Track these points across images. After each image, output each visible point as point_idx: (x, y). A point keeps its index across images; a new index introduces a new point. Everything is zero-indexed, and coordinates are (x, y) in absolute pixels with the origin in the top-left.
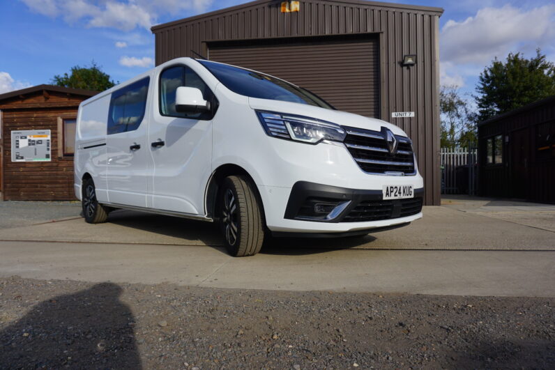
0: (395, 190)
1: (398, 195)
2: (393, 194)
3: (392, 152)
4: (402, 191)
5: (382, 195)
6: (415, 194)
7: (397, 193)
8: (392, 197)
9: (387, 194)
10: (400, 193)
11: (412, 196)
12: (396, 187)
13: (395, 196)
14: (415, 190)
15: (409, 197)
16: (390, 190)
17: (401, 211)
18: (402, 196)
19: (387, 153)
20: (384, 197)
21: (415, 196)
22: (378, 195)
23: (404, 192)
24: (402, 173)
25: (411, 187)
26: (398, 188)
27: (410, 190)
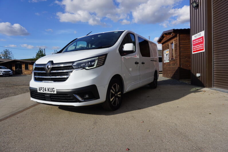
0: (43, 89)
2: (42, 90)
4: (47, 90)
5: (37, 90)
6: (57, 92)
7: (44, 90)
8: (42, 92)
9: (39, 90)
10: (46, 90)
11: (55, 93)
12: (43, 88)
13: (43, 91)
15: (52, 93)
16: (40, 89)
17: (51, 99)
18: (47, 92)
19: (45, 73)
20: (38, 91)
21: (58, 93)
22: (35, 90)
23: (48, 90)
24: (52, 82)
25: (54, 88)
26: (45, 88)
27: (54, 90)
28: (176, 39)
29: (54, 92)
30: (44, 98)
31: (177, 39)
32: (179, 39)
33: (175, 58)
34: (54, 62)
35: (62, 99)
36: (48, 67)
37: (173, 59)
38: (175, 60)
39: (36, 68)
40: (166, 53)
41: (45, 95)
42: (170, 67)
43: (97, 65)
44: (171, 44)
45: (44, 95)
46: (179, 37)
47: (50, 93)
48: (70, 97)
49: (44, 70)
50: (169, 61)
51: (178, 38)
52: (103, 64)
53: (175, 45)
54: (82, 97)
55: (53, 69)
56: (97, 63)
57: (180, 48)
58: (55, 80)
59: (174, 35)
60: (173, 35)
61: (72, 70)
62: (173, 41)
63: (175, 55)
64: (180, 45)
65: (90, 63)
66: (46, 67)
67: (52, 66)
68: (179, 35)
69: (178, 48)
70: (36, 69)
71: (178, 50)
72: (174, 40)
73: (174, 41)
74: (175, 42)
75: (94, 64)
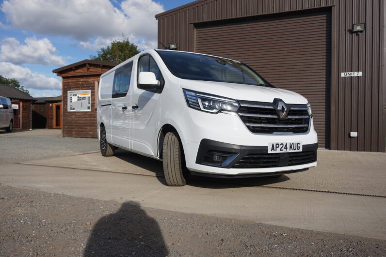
0: (281, 146)
1: (284, 150)
3: (281, 117)
4: (288, 146)
5: (267, 150)
6: (303, 149)
7: (283, 148)
8: (278, 151)
9: (273, 149)
10: (286, 148)
11: (301, 150)
12: (282, 144)
13: (281, 150)
14: (303, 146)
15: (297, 151)
16: (275, 146)
18: (288, 151)
20: (270, 152)
22: (262, 150)
23: (291, 147)
25: (299, 144)
26: (284, 146)
27: (299, 145)
29: (299, 149)
45: (279, 157)
47: (293, 151)
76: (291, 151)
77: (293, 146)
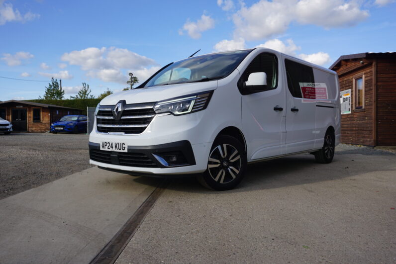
0: (108, 145)
1: (111, 148)
2: (107, 147)
4: (114, 146)
5: (100, 147)
6: (128, 149)
7: (110, 147)
8: (106, 149)
9: (103, 147)
10: (112, 147)
11: (126, 151)
12: (109, 143)
13: (109, 148)
15: (122, 151)
16: (105, 144)
17: (120, 161)
18: (114, 150)
19: (112, 119)
20: (101, 149)
21: (130, 151)
22: (97, 147)
23: (116, 146)
24: (123, 133)
25: (124, 144)
26: (111, 144)
27: (124, 146)
28: (368, 71)
29: (124, 150)
30: (109, 159)
31: (371, 71)
32: (377, 71)
33: (365, 106)
34: (127, 103)
35: (135, 162)
36: (117, 109)
37: (361, 107)
38: (364, 109)
39: (100, 111)
40: (345, 97)
41: (112, 155)
42: (353, 124)
43: (193, 109)
44: (356, 80)
45: (109, 155)
46: (377, 67)
47: (119, 151)
48: (148, 158)
49: (111, 115)
50: (350, 113)
51: (373, 69)
52: (205, 107)
53: (366, 81)
54: (167, 159)
55: (125, 113)
56: (194, 105)
57: (377, 87)
58: (128, 131)
59: (365, 64)
60: (363, 63)
61: (152, 116)
62: (362, 74)
63: (365, 101)
64: (377, 82)
65: (183, 105)
66: (115, 110)
67: (123, 110)
68: (377, 64)
69: (373, 88)
70: (100, 113)
71: (373, 92)
72: (364, 72)
73: (365, 74)
74: (365, 77)
75: (189, 107)
76: (116, 150)
77: (117, 146)
